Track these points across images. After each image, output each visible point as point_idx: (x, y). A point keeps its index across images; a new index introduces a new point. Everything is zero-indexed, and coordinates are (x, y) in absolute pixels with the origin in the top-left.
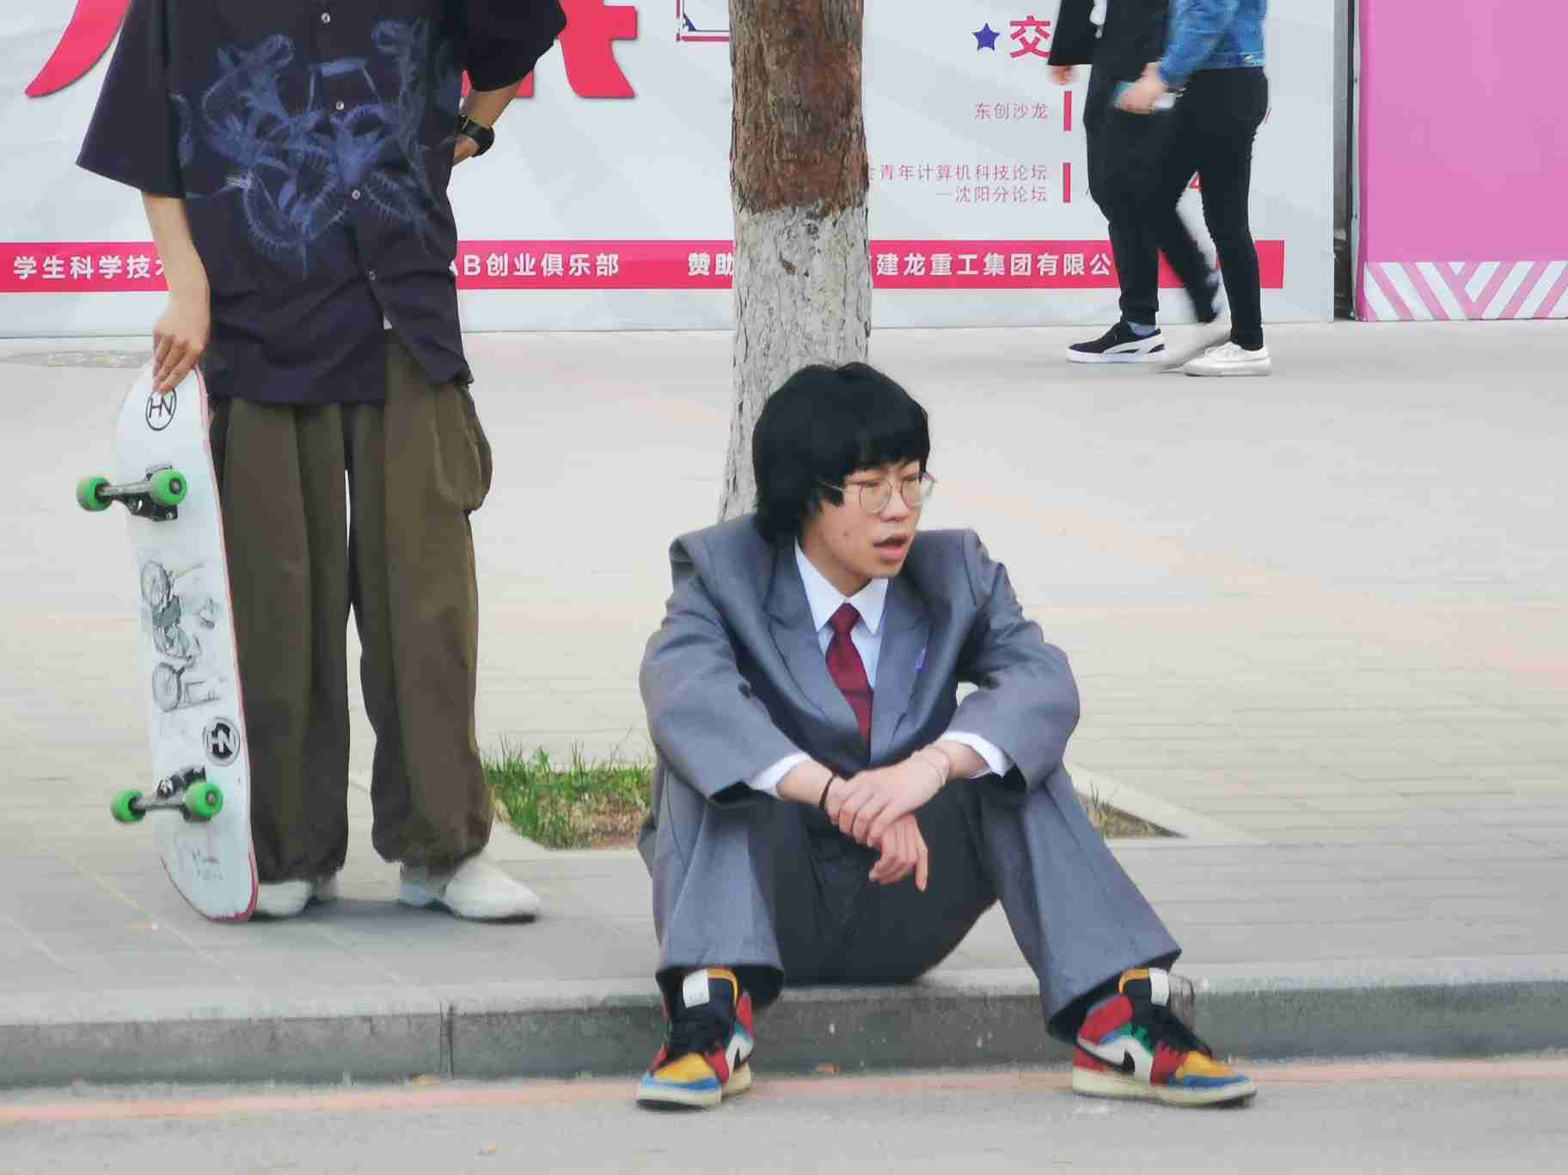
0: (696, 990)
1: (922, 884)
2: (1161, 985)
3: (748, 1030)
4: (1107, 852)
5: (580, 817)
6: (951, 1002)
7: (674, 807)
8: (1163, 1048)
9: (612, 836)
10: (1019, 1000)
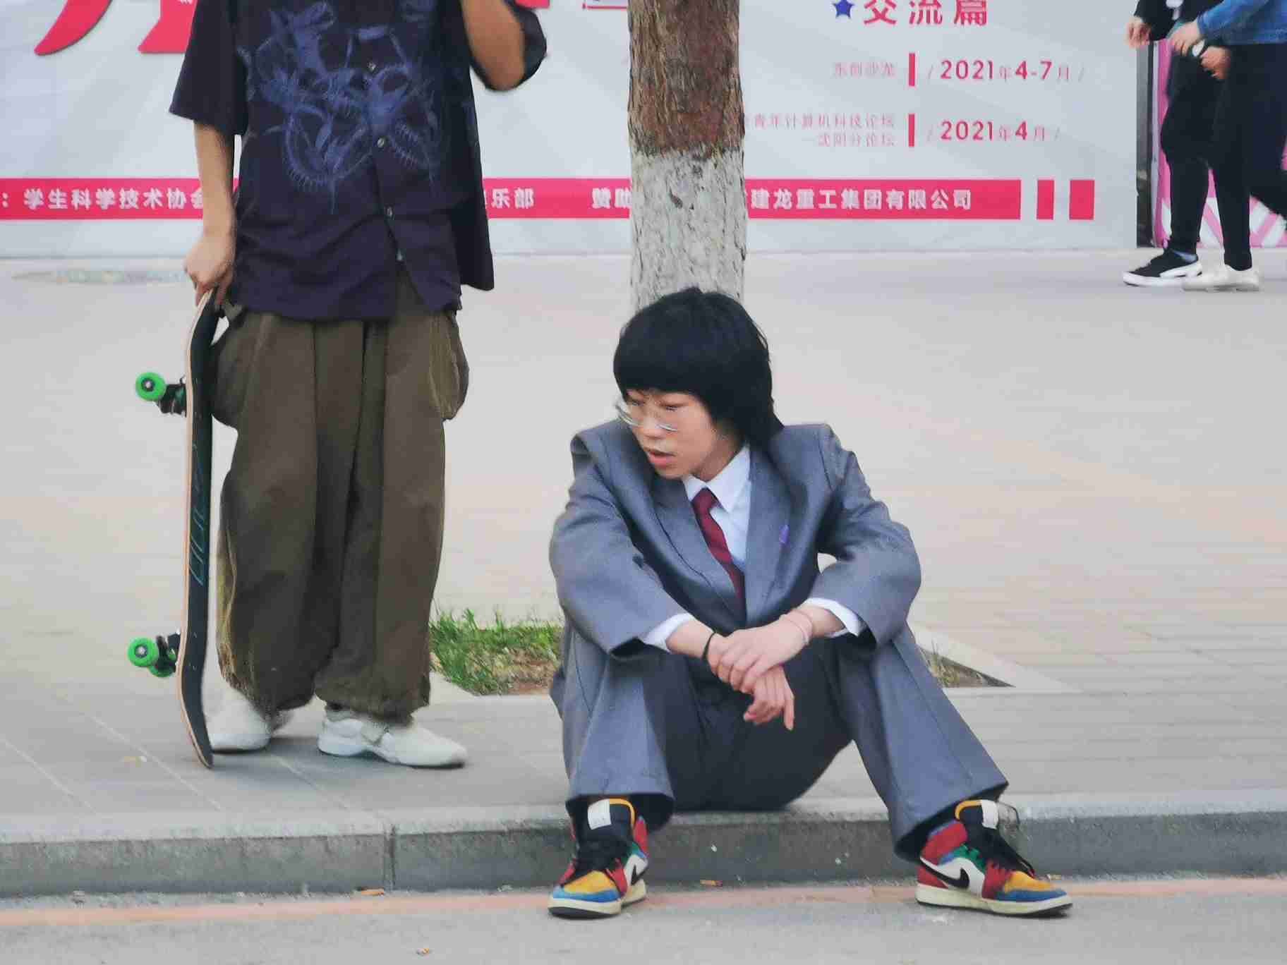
0: (599, 815)
1: (789, 725)
2: (991, 813)
3: (645, 850)
4: (944, 699)
5: (500, 667)
6: (815, 826)
7: (580, 660)
8: (993, 866)
9: (527, 684)
10: (871, 824)
